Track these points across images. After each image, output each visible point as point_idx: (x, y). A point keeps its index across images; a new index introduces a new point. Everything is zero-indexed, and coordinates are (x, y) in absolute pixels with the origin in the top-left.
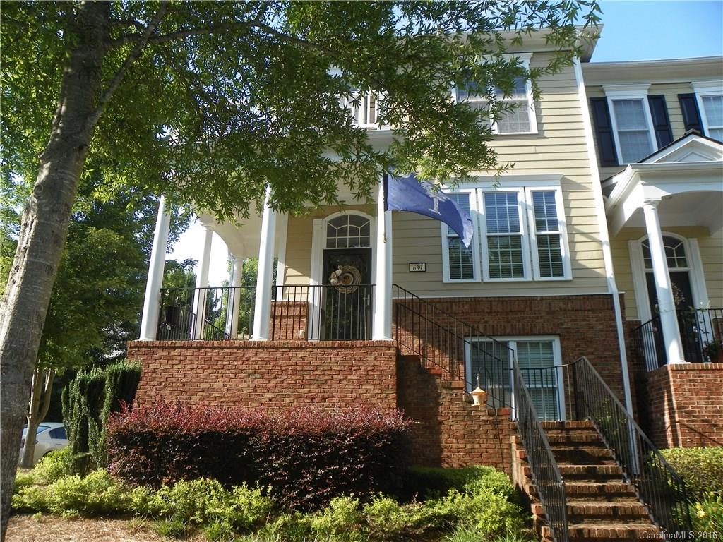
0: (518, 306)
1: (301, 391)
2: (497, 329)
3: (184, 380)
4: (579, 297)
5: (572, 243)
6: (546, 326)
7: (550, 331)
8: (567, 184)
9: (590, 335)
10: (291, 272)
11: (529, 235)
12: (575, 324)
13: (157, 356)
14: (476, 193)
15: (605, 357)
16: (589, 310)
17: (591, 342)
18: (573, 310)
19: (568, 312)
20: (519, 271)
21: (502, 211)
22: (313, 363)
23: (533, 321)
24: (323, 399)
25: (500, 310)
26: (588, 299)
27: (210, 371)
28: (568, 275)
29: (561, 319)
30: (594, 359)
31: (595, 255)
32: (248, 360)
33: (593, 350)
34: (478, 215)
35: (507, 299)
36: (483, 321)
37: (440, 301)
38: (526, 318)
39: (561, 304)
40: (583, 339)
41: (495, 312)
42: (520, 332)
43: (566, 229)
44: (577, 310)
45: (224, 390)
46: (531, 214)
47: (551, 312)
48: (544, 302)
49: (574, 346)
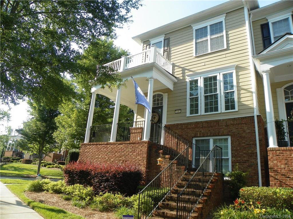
0: (213, 124)
1: (120, 158)
2: (205, 134)
3: (92, 155)
4: (239, 118)
5: (239, 94)
6: (224, 132)
7: (226, 134)
8: (238, 68)
9: (244, 135)
10: (139, 117)
11: (221, 93)
12: (237, 130)
13: (87, 148)
14: (201, 79)
15: (250, 144)
16: (244, 124)
17: (244, 138)
18: (236, 124)
19: (234, 125)
20: (216, 109)
21: (211, 84)
22: (124, 149)
23: (219, 130)
24: (126, 161)
25: (206, 126)
26: (244, 118)
27: (98, 152)
28: (237, 109)
29: (231, 128)
30: (245, 145)
31: (249, 98)
32: (108, 148)
33: (245, 141)
34: (201, 87)
35: (209, 121)
36: (199, 131)
37: (184, 124)
38: (217, 129)
39: (232, 122)
40: (241, 137)
41: (204, 127)
42: (213, 135)
43: (236, 88)
44: (238, 124)
45: (101, 158)
46: (222, 84)
47: (227, 126)
48: (224, 121)
49: (236, 140)
